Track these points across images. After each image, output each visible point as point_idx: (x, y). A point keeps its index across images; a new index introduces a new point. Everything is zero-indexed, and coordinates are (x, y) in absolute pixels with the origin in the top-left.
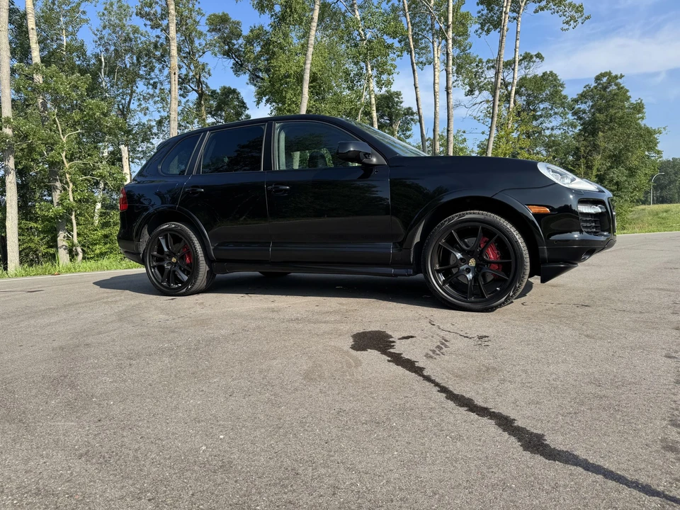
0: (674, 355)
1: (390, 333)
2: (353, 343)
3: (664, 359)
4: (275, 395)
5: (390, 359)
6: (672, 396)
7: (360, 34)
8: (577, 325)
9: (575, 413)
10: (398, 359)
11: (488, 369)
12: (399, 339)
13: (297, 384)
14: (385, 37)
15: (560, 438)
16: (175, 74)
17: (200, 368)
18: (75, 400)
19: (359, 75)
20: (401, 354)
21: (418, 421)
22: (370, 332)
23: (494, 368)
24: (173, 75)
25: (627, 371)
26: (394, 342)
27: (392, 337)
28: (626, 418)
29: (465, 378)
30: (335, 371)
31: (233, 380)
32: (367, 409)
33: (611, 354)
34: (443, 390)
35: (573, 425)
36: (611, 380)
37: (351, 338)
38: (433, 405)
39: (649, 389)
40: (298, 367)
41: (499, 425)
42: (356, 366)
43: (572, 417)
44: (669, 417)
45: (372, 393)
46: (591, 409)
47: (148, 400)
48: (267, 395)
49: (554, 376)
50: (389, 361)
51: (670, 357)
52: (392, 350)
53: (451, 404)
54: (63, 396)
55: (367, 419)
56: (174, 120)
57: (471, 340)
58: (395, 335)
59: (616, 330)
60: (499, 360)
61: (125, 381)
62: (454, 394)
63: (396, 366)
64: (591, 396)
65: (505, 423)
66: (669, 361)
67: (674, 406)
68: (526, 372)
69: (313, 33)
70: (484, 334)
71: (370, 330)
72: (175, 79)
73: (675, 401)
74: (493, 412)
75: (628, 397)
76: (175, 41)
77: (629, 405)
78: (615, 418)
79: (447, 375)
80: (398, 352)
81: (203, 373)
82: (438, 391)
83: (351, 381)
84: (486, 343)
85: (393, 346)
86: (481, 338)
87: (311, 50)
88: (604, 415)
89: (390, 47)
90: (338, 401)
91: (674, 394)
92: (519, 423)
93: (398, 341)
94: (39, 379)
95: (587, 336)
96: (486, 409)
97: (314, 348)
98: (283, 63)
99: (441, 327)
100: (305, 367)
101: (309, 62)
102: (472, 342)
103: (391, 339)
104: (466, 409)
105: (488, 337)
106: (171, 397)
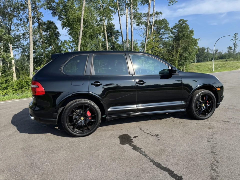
0: (209, 140)
1: (130, 135)
2: (120, 141)
3: (207, 142)
4: (104, 167)
5: (133, 148)
6: (211, 158)
7: (100, 6)
8: (182, 128)
9: (188, 167)
10: (135, 148)
11: (162, 150)
12: (133, 138)
13: (109, 162)
14: (110, 7)
15: (186, 177)
16: (31, 18)
17: (76, 157)
18: (43, 174)
19: (101, 20)
20: (136, 145)
21: (148, 175)
22: (124, 135)
23: (163, 150)
24: (30, 19)
25: (198, 148)
26: (132, 139)
27: (131, 137)
28: (201, 168)
29: (156, 155)
30: (119, 155)
31: (89, 161)
32: (133, 171)
33: (193, 141)
34: (152, 161)
35: (188, 172)
36: (195, 152)
37: (118, 138)
38: (151, 167)
39: (205, 156)
40: (107, 154)
41: (170, 174)
42: (124, 152)
43: (187, 169)
44: (211, 167)
45: (132, 164)
46: (192, 165)
47: (66, 172)
48: (102, 168)
49: (180, 152)
50: (133, 149)
51: (208, 141)
52: (133, 144)
53: (155, 167)
54: (37, 173)
55: (134, 175)
56: (31, 36)
57: (154, 137)
58: (132, 136)
59: (193, 130)
60: (164, 146)
61: (54, 164)
62: (155, 162)
63: (136, 152)
64: (191, 160)
65: (171, 173)
66: (208, 143)
67: (211, 162)
68: (172, 150)
69: (84, 5)
70: (157, 134)
71: (123, 134)
72: (31, 20)
73: (212, 160)
74: (167, 169)
75: (200, 159)
76: (30, 5)
77: (200, 163)
78: (198, 168)
79: (151, 154)
80: (134, 144)
81: (78, 159)
82: (150, 161)
83: (125, 160)
84: (158, 138)
85: (133, 141)
86: (157, 135)
87: (83, 11)
88: (195, 167)
89: (111, 10)
90: (124, 168)
91: (211, 157)
92: (174, 173)
93: (133, 139)
94: (25, 165)
95: (186, 133)
96: (165, 168)
97: (109, 144)
98: (72, 14)
99: (144, 131)
100: (109, 154)
101: (83, 16)
102: (155, 138)
103: (131, 138)
104: (159, 168)
105: (159, 135)
106: (73, 171)
